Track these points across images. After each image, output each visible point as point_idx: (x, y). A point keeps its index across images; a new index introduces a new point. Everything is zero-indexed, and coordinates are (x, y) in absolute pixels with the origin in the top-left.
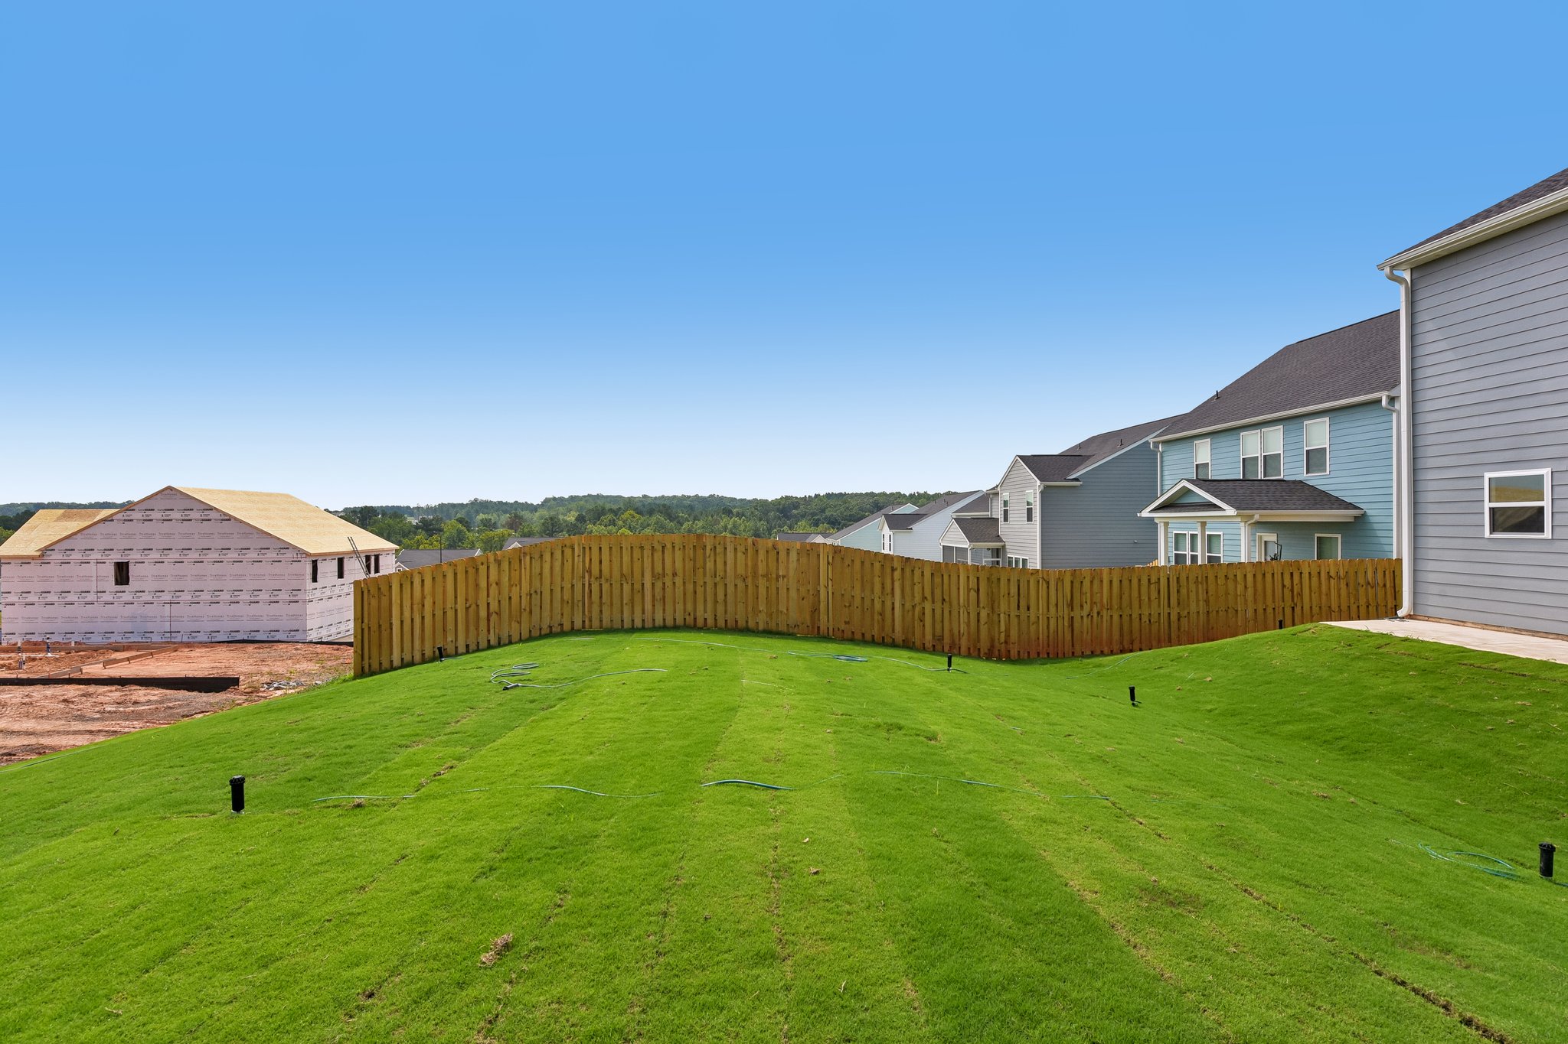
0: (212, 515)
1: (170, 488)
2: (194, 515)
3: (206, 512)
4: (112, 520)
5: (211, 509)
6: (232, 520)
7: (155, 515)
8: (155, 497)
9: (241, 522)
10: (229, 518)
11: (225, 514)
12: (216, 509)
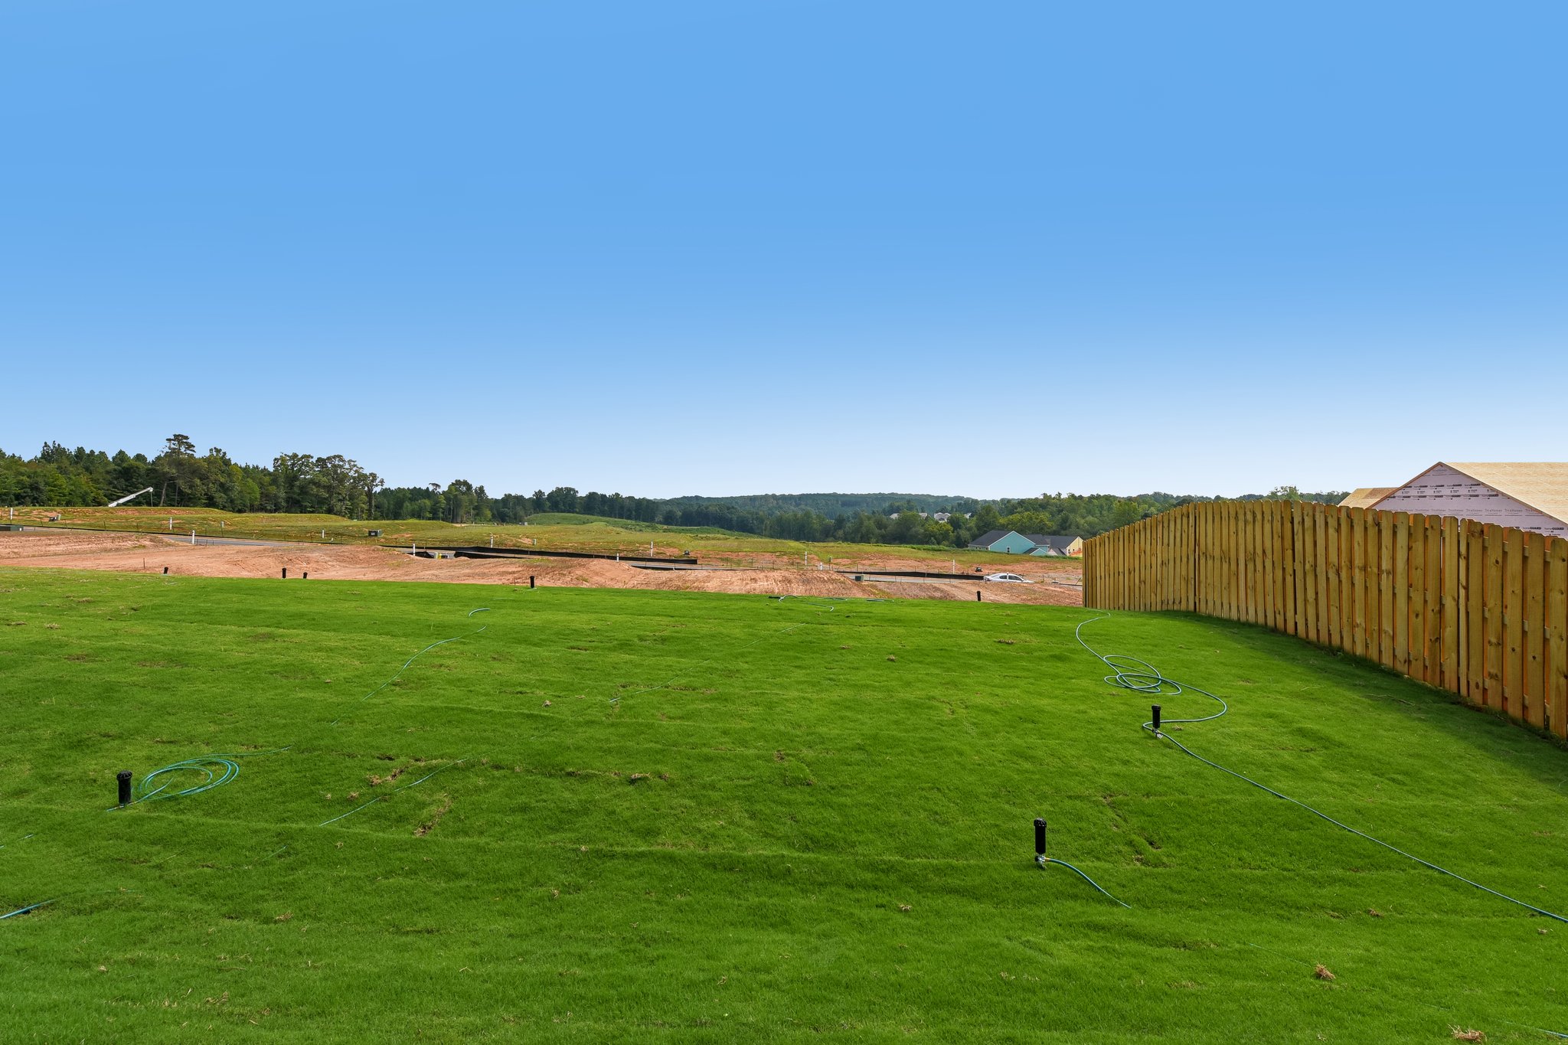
0: (1480, 490)
1: (1440, 464)
2: (1463, 491)
3: (1474, 488)
4: (1394, 497)
5: (1479, 484)
6: (1500, 495)
7: (1429, 492)
8: (1428, 474)
9: (1509, 497)
10: (1496, 494)
11: (1493, 489)
12: (1483, 484)
